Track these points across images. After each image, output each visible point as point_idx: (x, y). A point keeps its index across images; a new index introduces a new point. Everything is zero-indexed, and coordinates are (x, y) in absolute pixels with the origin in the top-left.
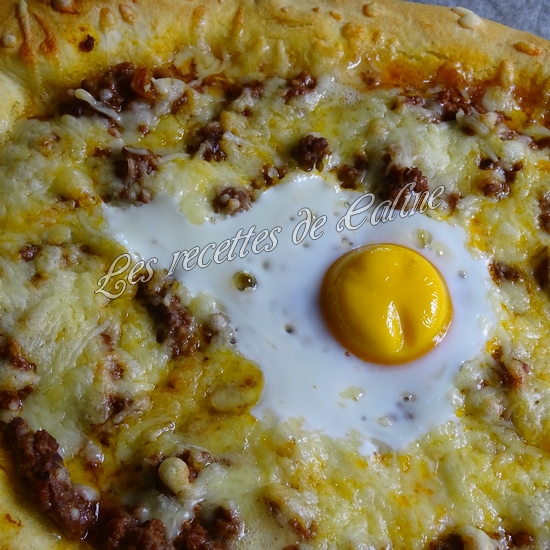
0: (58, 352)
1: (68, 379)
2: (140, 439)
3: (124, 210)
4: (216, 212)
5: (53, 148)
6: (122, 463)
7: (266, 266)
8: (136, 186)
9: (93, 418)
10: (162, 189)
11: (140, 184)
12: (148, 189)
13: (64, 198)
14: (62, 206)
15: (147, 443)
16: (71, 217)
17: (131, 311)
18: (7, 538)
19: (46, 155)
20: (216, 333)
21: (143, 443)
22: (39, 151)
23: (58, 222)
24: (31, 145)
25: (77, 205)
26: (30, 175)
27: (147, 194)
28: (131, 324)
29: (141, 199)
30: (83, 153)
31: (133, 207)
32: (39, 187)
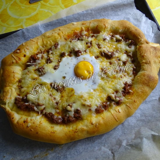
0: (45, 101)
1: (49, 104)
4: (55, 70)
5: (29, 73)
6: (62, 110)
7: (66, 74)
8: (43, 72)
9: (55, 107)
10: (46, 71)
14: (34, 80)
15: (63, 106)
16: (36, 81)
18: (53, 130)
19: (28, 75)
23: (35, 83)
24: (25, 74)
25: (36, 79)
26: (28, 79)
27: (45, 73)
28: (53, 91)
29: (44, 74)
30: (33, 71)
32: (30, 80)
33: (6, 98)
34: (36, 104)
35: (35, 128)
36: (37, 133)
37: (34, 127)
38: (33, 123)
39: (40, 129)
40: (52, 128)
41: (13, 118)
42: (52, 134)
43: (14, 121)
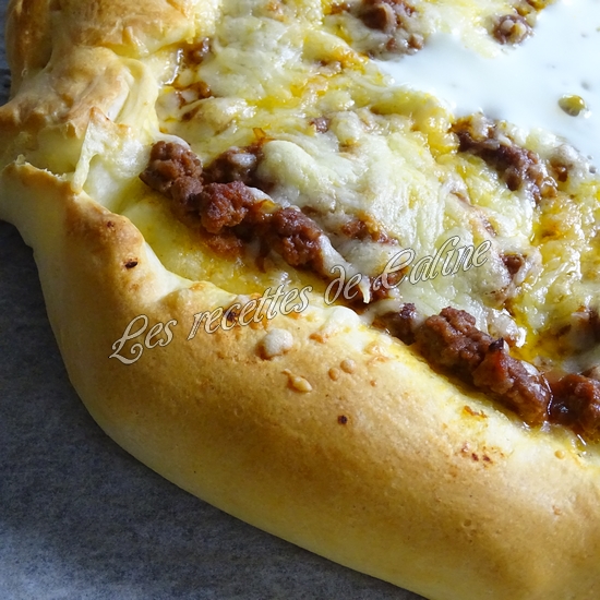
2: (550, 297)
3: (397, 61)
4: (502, 43)
5: (284, 11)
6: (539, 331)
8: (402, 32)
9: (492, 284)
10: (434, 30)
11: (405, 28)
12: (417, 32)
13: (324, 62)
14: (325, 70)
15: (561, 299)
16: (342, 80)
17: (464, 164)
18: (479, 434)
19: (281, 20)
20: (570, 166)
21: (556, 300)
22: (271, 18)
23: (330, 88)
25: (342, 66)
26: (274, 43)
27: (419, 38)
28: (473, 177)
29: (413, 44)
30: (319, 13)
31: (406, 57)
32: (290, 55)
33: (85, 115)
34: (344, 218)
35: (331, 375)
36: (343, 420)
37: (325, 368)
38: (313, 337)
39: (370, 391)
40: (471, 420)
41: (131, 265)
42: (474, 465)
43: (136, 287)
